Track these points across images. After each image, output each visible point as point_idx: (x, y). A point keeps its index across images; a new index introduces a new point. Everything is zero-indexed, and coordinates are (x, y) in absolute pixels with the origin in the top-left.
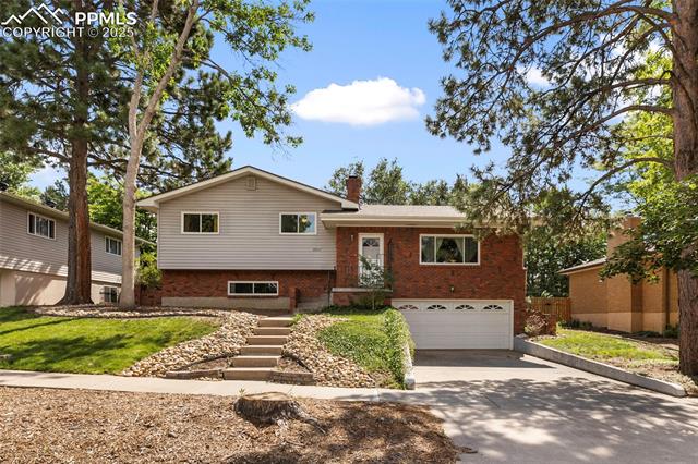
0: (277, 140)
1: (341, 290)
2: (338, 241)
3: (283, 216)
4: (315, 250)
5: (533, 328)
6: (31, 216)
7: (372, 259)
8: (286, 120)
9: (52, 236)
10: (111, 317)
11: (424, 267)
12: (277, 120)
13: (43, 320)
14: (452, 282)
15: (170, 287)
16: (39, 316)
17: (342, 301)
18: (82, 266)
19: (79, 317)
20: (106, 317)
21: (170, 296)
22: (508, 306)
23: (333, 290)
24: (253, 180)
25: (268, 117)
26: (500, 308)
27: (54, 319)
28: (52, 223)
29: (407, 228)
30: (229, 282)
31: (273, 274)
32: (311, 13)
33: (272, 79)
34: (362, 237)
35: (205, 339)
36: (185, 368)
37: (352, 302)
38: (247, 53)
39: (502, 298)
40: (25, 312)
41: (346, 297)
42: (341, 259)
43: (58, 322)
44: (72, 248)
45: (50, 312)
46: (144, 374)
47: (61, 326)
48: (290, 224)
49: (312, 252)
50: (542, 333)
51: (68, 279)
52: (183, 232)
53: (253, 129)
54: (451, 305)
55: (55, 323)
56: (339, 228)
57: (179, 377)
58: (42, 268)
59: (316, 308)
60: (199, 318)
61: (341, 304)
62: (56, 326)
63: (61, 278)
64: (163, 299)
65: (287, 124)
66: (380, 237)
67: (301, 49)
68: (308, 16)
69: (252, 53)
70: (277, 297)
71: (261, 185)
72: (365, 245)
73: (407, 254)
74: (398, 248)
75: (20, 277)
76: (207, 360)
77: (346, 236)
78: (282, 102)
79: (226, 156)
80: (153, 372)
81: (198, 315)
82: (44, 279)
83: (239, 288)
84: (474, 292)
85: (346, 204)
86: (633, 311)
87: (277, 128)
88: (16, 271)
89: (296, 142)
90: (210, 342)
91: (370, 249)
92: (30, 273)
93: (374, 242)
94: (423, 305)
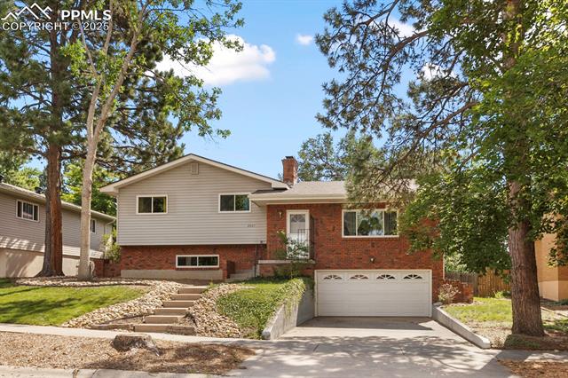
0: (210, 132)
1: (267, 262)
2: (269, 218)
3: (222, 196)
4: (249, 226)
5: (447, 296)
6: (19, 203)
7: (298, 236)
8: (217, 115)
9: (36, 219)
10: (69, 286)
11: (346, 240)
12: (210, 115)
13: (19, 288)
14: (373, 254)
15: (128, 261)
16: (18, 285)
17: (266, 271)
18: (55, 244)
19: (46, 286)
20: (65, 286)
21: (128, 269)
22: (427, 275)
23: (260, 262)
24: (196, 165)
25: (202, 113)
26: (419, 277)
27: (28, 288)
28: (36, 207)
29: (330, 205)
30: (177, 256)
31: (215, 248)
32: (240, 19)
33: (200, 85)
34: (289, 213)
35: (131, 303)
36: (108, 322)
37: (275, 272)
38: (183, 62)
39: (420, 268)
40: (9, 282)
41: (270, 269)
42: (272, 234)
43: (29, 290)
44: (48, 230)
45: (26, 283)
46: (76, 326)
47: (31, 292)
48: (228, 203)
49: (247, 229)
50: (455, 301)
51: (45, 254)
52: (137, 213)
53: (190, 124)
54: (373, 274)
55: (27, 290)
56: (269, 206)
57: (100, 328)
58: (29, 246)
59: (245, 278)
60: (134, 287)
61: (266, 275)
62: (27, 293)
63: (40, 254)
64: (122, 271)
65: (218, 118)
66: (306, 213)
67: (234, 50)
68: (238, 22)
69: (187, 61)
70: (218, 269)
72: (292, 220)
73: (331, 228)
74: (322, 222)
75: (11, 254)
76: (126, 318)
77: (276, 213)
78: (213, 99)
79: (179, 143)
80: (83, 325)
81: (136, 284)
82: (29, 255)
84: (393, 263)
85: (275, 185)
86: (559, 279)
87: (209, 122)
88: (8, 249)
89: (225, 134)
90: (133, 305)
91: (297, 224)
92: (19, 250)
93: (301, 218)
94: (346, 275)
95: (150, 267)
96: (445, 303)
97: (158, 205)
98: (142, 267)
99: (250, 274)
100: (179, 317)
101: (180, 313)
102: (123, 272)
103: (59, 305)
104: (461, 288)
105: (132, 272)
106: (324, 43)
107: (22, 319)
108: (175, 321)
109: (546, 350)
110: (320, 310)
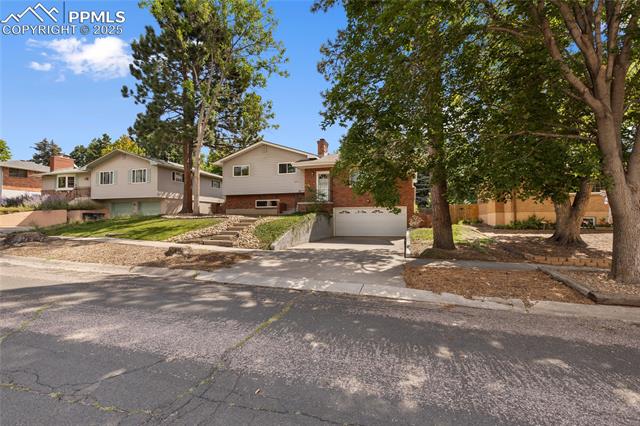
1: (303, 203)
2: (306, 177)
3: (279, 165)
4: (296, 182)
6: (174, 173)
7: (323, 188)
8: (272, 116)
11: (352, 189)
13: (159, 220)
14: (368, 197)
15: (230, 204)
16: (161, 218)
17: (301, 209)
21: (230, 209)
22: (405, 210)
23: (298, 203)
25: (263, 117)
28: (183, 175)
30: (256, 201)
31: (276, 196)
34: (318, 173)
35: (209, 228)
37: (307, 210)
39: (401, 205)
41: (304, 207)
42: (307, 186)
48: (283, 169)
49: (294, 183)
52: (233, 176)
54: (369, 210)
56: (306, 170)
58: (180, 196)
61: (301, 211)
65: (273, 118)
66: (328, 173)
71: (269, 150)
72: (320, 178)
73: (343, 182)
76: (202, 237)
77: (310, 173)
82: (180, 201)
83: (259, 204)
85: (309, 157)
86: (497, 212)
87: (268, 121)
88: (167, 198)
89: (277, 127)
90: (209, 230)
91: (323, 180)
92: (173, 199)
93: (324, 176)
94: (353, 211)
95: (241, 207)
96: (414, 227)
97: (246, 172)
98: (237, 208)
99: (293, 211)
100: (231, 236)
101: (232, 234)
102: (227, 211)
103: (170, 229)
104: (425, 218)
105: (232, 210)
106: (321, 68)
107: (148, 237)
108: (228, 239)
109: (444, 259)
110: (337, 233)
